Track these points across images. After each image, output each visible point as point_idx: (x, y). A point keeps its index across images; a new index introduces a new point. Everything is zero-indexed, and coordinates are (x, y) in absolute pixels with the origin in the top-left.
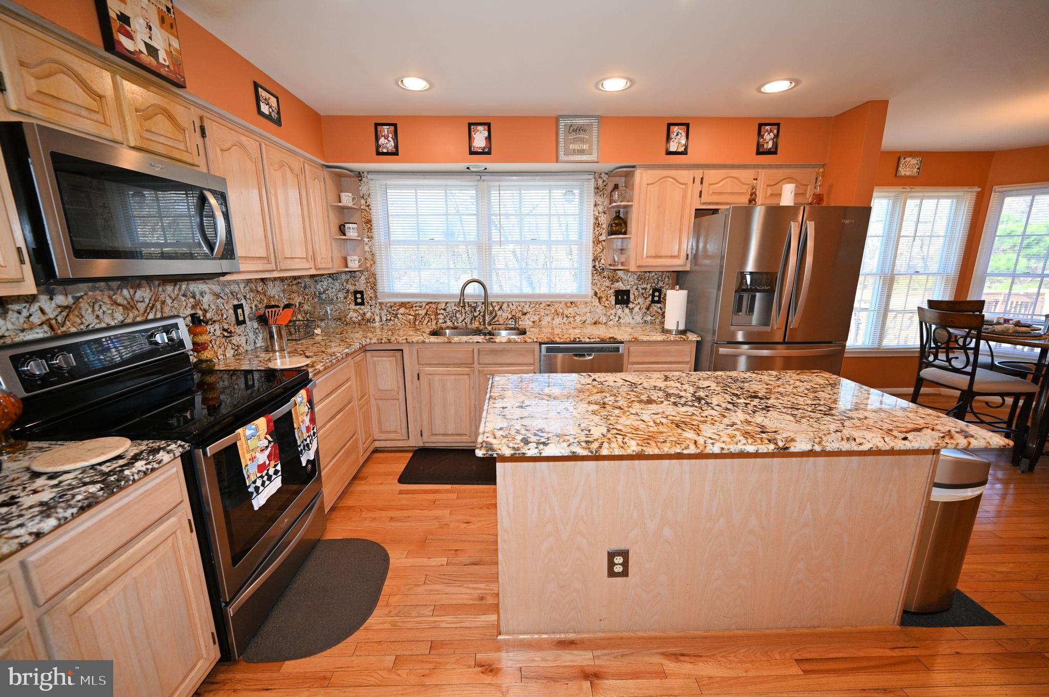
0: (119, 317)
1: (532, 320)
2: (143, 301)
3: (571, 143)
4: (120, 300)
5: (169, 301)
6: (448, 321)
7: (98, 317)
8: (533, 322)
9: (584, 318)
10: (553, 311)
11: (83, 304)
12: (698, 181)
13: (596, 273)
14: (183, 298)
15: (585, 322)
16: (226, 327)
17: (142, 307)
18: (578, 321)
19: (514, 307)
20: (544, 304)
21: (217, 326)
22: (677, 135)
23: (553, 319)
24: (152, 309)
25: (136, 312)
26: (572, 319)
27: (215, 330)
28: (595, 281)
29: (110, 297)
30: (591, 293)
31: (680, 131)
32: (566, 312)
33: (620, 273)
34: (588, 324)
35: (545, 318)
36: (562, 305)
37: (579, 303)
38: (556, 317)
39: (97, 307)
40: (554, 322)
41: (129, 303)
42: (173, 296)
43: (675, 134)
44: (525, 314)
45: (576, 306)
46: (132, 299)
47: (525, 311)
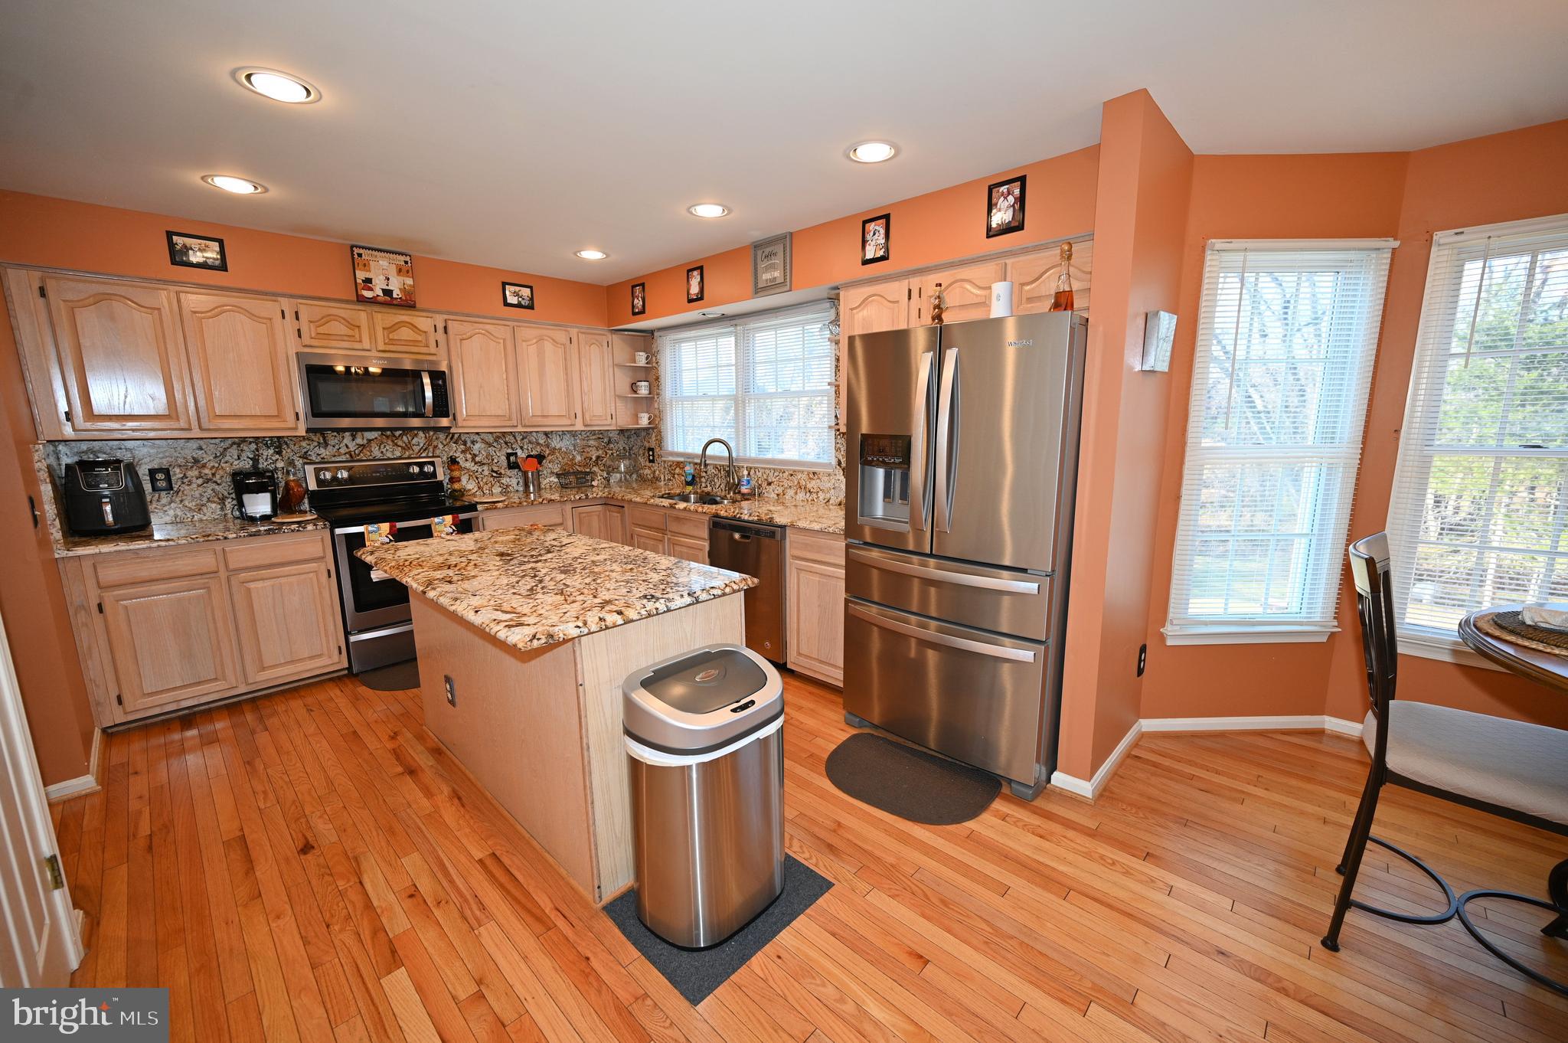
0: (398, 454)
1: (776, 492)
2: (418, 445)
3: (763, 273)
4: (400, 443)
5: (440, 446)
7: (382, 452)
8: (778, 495)
9: (828, 496)
10: (796, 483)
11: (373, 444)
12: (915, 294)
13: (839, 435)
14: (454, 445)
15: (828, 501)
16: (495, 469)
17: (417, 449)
18: (821, 498)
19: (760, 475)
20: (787, 473)
21: (485, 468)
22: (874, 234)
23: (796, 493)
24: (425, 450)
25: (411, 452)
26: (815, 496)
27: (483, 471)
28: (838, 445)
29: (393, 441)
30: (834, 462)
31: (877, 228)
32: (809, 486)
34: (832, 504)
35: (789, 490)
36: (804, 476)
37: (822, 474)
38: (798, 491)
39: (382, 446)
40: (798, 497)
41: (406, 445)
42: (445, 443)
43: (872, 234)
44: (769, 484)
45: (819, 478)
46: (409, 443)
47: (770, 481)
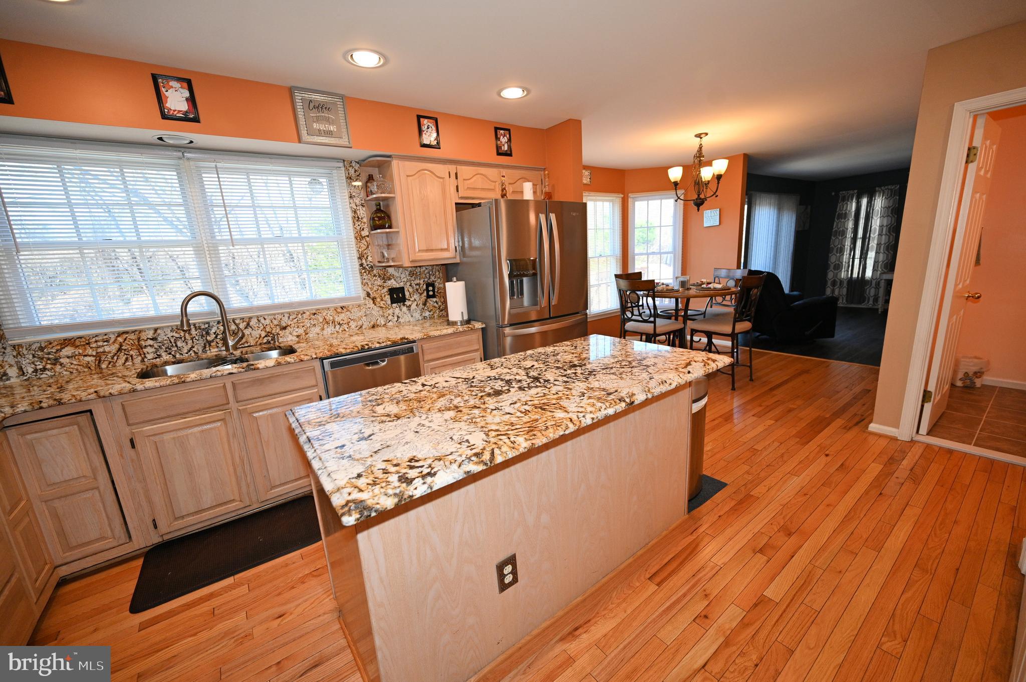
1: (295, 334)
3: (315, 122)
6: (164, 354)
8: (298, 336)
9: (360, 323)
10: (321, 320)
12: (453, 176)
13: (365, 272)
15: (361, 327)
18: (353, 327)
19: (268, 322)
20: (308, 313)
22: (428, 128)
23: (323, 329)
26: (345, 326)
28: (365, 281)
30: (363, 294)
31: (430, 124)
32: (337, 319)
33: (391, 271)
34: (365, 329)
35: (313, 329)
36: (331, 312)
37: (351, 307)
38: (325, 327)
40: (325, 332)
43: (426, 127)
44: (285, 328)
45: (348, 311)
47: (284, 325)
